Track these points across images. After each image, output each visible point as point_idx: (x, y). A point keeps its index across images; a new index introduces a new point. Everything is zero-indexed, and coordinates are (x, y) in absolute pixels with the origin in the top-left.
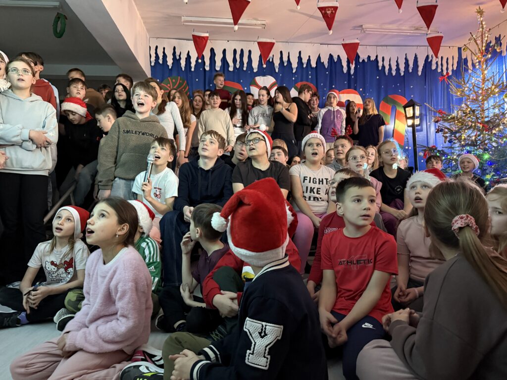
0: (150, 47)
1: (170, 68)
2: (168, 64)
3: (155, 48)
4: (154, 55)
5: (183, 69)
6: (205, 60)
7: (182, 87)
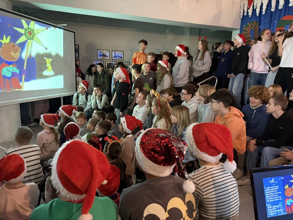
0: (241, 6)
1: (250, 17)
2: (249, 14)
3: (243, 6)
4: (242, 11)
5: (258, 15)
6: (272, 4)
7: (256, 28)
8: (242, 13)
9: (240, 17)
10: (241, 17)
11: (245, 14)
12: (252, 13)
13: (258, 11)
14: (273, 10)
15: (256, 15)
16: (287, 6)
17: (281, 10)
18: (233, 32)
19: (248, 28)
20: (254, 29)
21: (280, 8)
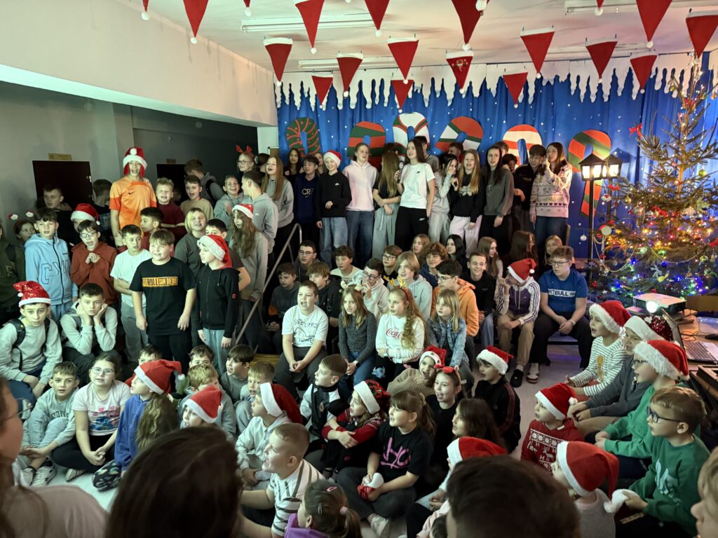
0: (274, 87)
1: (298, 109)
2: (296, 104)
3: (280, 87)
4: (279, 95)
5: (313, 110)
6: (338, 97)
7: (312, 130)
8: (279, 99)
9: (276, 105)
10: (279, 106)
11: (287, 102)
12: (301, 103)
13: (312, 101)
14: (340, 107)
15: (311, 109)
16: (363, 106)
17: (353, 110)
18: (259, 130)
19: (296, 129)
20: (306, 131)
21: (353, 107)
